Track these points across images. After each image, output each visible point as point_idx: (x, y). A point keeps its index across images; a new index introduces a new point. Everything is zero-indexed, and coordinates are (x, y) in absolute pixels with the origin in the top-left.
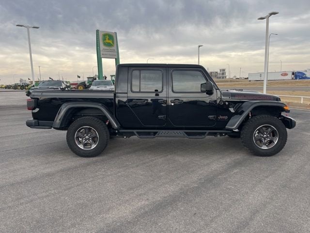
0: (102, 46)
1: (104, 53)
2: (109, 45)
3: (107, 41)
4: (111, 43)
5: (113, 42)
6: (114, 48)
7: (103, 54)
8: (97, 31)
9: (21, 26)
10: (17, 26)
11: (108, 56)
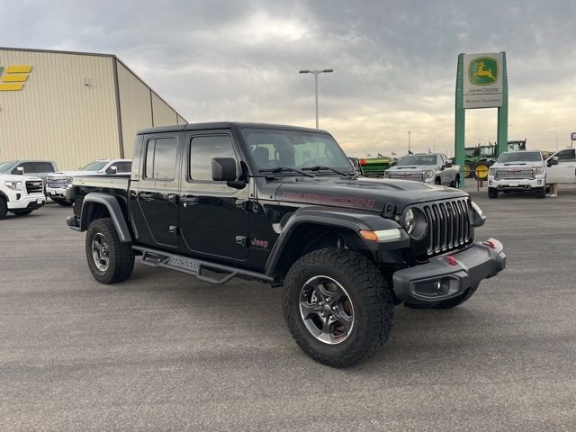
0: (468, 86)
1: (471, 98)
2: (485, 80)
3: (481, 73)
4: (490, 76)
5: (495, 74)
6: (498, 84)
7: (468, 101)
8: (461, 57)
9: (307, 72)
10: (301, 72)
11: (481, 104)
